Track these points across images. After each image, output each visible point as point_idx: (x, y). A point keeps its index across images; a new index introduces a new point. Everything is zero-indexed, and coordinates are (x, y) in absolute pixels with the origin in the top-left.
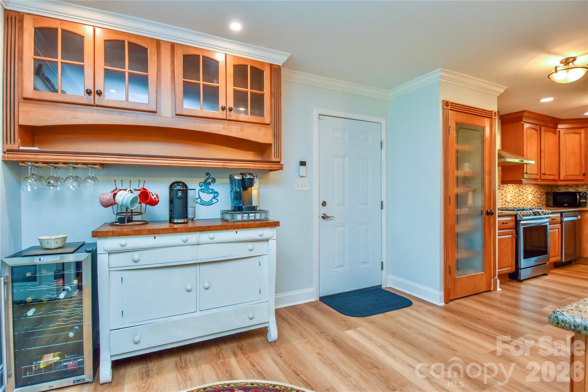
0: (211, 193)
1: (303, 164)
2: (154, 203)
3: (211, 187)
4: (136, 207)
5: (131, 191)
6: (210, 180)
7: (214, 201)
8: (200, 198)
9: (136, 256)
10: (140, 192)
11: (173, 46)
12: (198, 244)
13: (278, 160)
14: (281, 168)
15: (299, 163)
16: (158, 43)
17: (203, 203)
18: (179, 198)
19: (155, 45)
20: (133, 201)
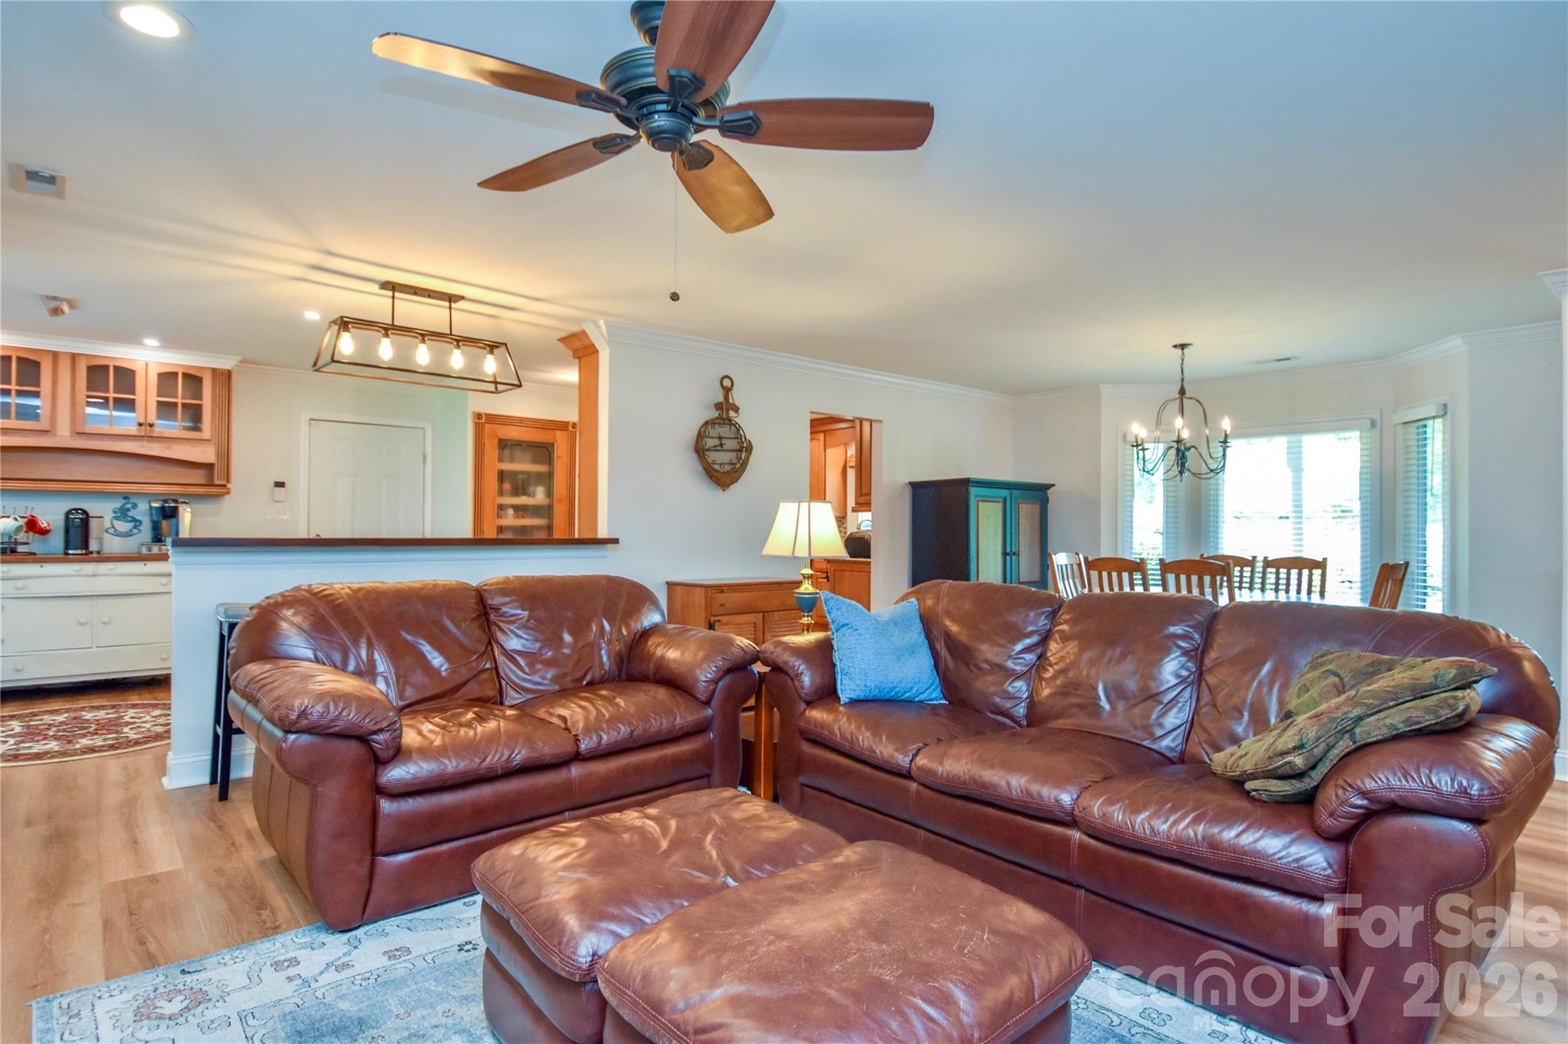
0: (130, 521)
1: (280, 485)
2: (44, 532)
3: (130, 514)
4: (22, 537)
5: (16, 519)
6: (129, 506)
7: (135, 531)
8: (113, 527)
9: (19, 584)
10: (26, 520)
11: (74, 357)
12: (94, 576)
13: (223, 482)
14: (228, 493)
15: (273, 485)
16: (55, 355)
17: (118, 534)
18: (76, 527)
19: (51, 357)
20: (18, 530)
